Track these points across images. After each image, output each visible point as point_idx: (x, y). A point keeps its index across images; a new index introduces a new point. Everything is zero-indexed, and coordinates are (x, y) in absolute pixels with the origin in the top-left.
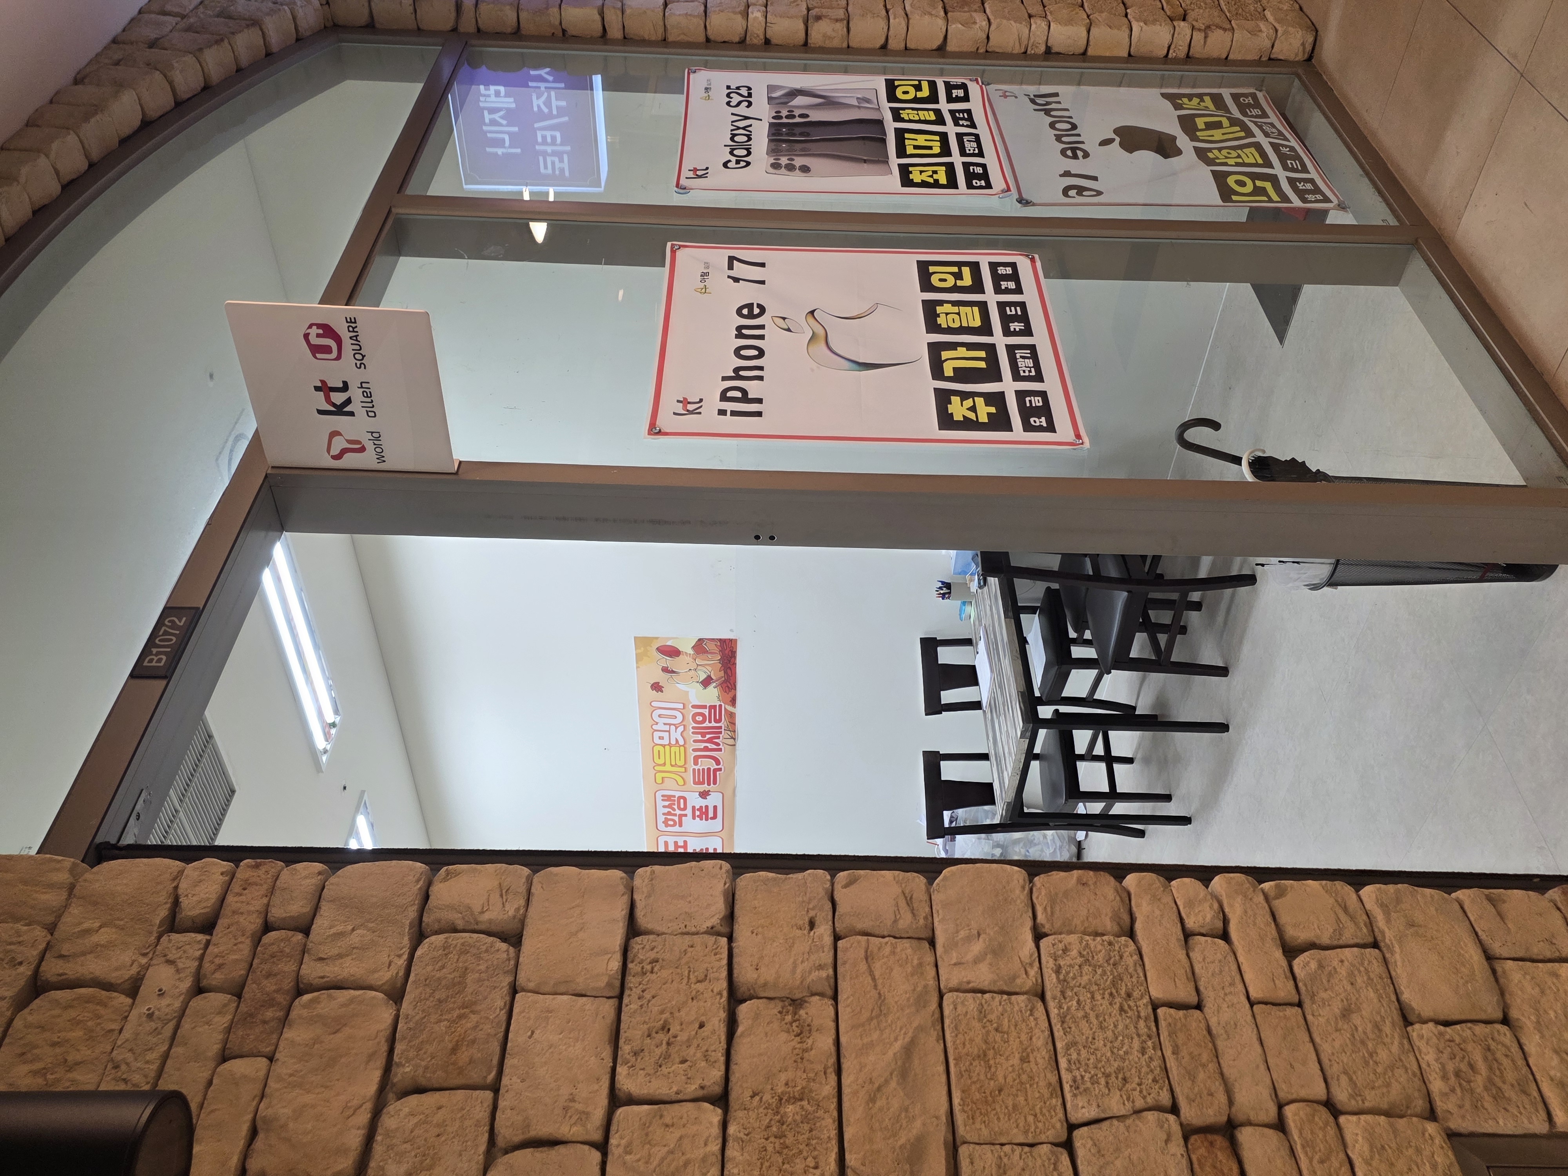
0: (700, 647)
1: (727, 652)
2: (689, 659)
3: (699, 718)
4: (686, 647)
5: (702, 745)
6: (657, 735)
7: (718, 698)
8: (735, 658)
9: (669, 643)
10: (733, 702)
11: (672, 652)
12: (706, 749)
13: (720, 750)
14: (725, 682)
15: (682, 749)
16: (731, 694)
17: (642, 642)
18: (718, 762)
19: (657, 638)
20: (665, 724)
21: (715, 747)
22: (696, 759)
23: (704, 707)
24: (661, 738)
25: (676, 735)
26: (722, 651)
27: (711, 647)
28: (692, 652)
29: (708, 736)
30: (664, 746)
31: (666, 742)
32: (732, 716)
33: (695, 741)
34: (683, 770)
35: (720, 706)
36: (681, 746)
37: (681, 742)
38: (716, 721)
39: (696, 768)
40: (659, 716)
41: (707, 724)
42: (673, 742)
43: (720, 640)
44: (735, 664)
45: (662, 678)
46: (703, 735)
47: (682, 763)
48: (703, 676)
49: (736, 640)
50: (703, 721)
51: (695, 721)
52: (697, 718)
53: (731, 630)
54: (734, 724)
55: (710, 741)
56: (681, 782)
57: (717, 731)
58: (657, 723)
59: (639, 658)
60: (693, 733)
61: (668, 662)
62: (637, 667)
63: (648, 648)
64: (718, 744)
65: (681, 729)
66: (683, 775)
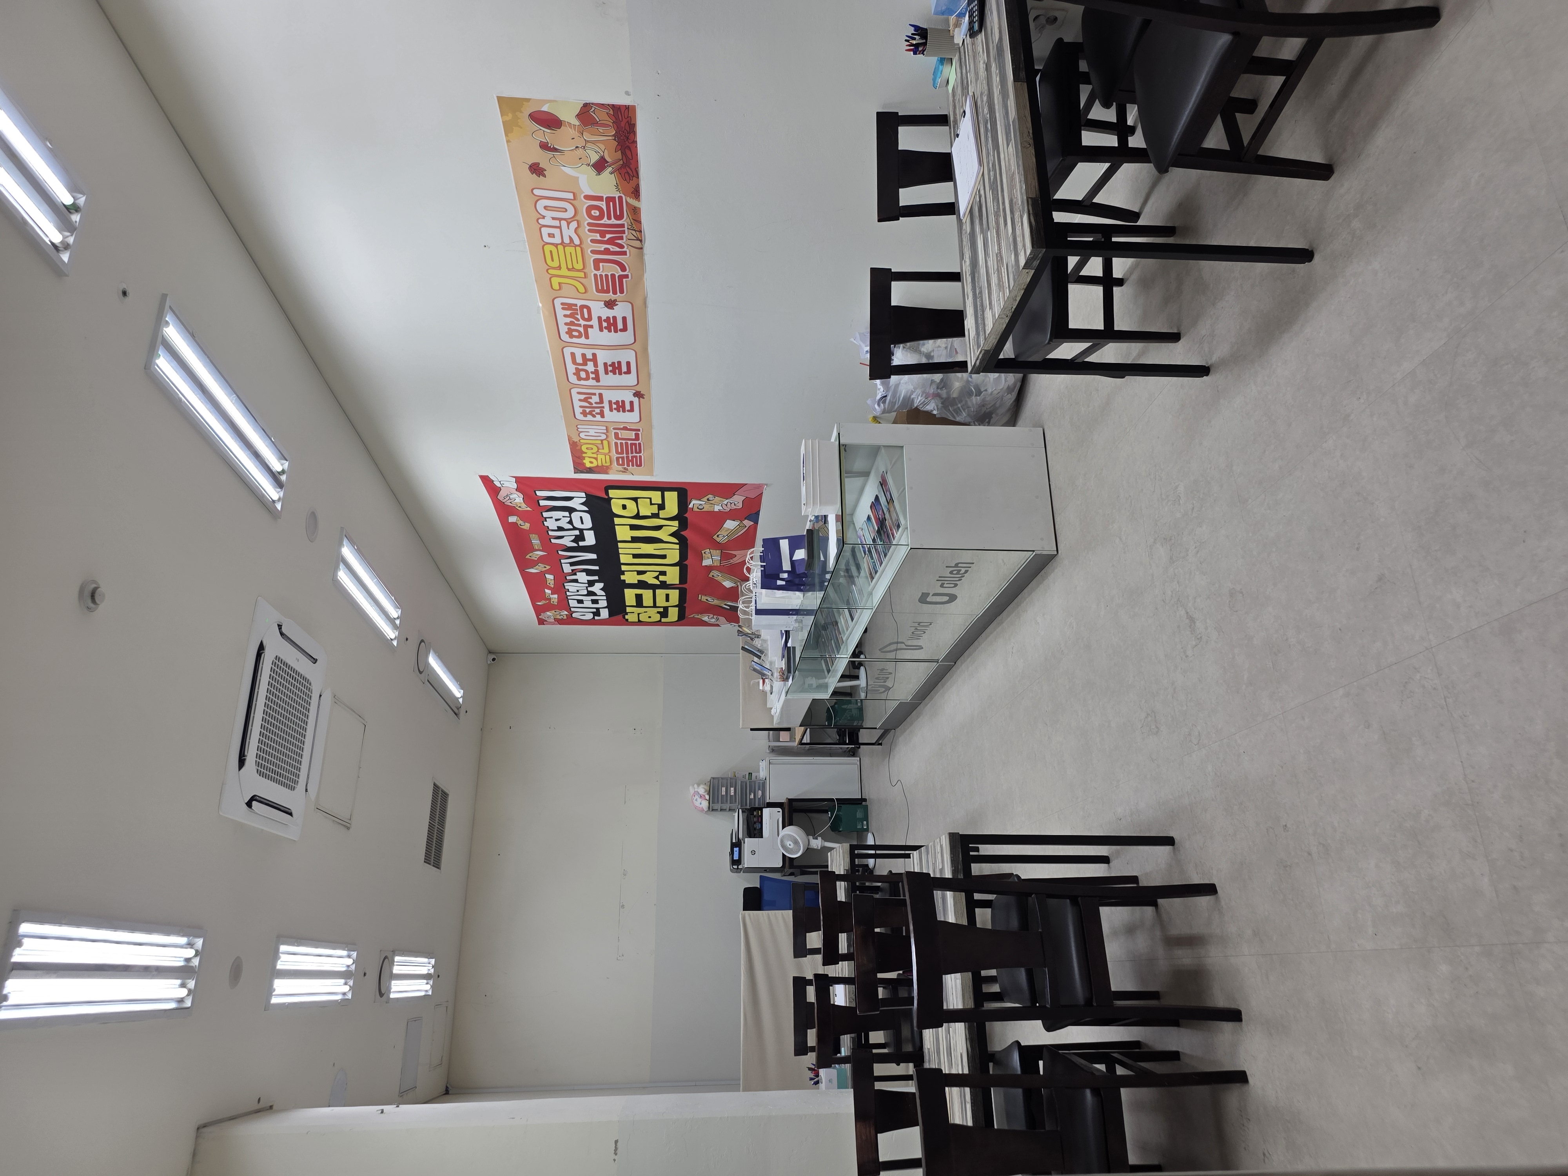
0: (586, 113)
1: (623, 124)
2: (573, 133)
3: (596, 213)
4: (568, 115)
5: (602, 247)
6: (545, 231)
7: (617, 187)
8: (635, 133)
9: (545, 108)
10: (636, 193)
11: (550, 122)
12: (607, 252)
13: (625, 253)
14: (623, 166)
15: (578, 249)
16: (633, 183)
17: (508, 105)
18: (623, 268)
19: (528, 100)
20: (553, 219)
21: (618, 249)
22: (597, 263)
23: (600, 198)
24: (551, 235)
25: (569, 232)
26: (617, 123)
27: (600, 116)
28: (577, 123)
29: (608, 236)
30: (556, 245)
31: (557, 240)
32: (635, 212)
33: (593, 241)
34: (582, 275)
35: (620, 198)
36: (576, 246)
37: (577, 242)
38: (617, 218)
39: (598, 273)
40: (546, 208)
41: (605, 221)
42: (567, 241)
43: (613, 107)
44: (635, 142)
45: (542, 158)
46: (603, 234)
47: (579, 266)
48: (595, 158)
49: (634, 107)
50: (601, 217)
51: (590, 216)
52: (593, 212)
53: (627, 93)
54: (640, 222)
55: (611, 242)
56: (582, 290)
57: (619, 231)
58: (544, 217)
59: (508, 128)
60: (589, 231)
61: (546, 135)
62: (508, 141)
63: (518, 114)
64: (621, 246)
65: (574, 225)
66: (583, 280)
